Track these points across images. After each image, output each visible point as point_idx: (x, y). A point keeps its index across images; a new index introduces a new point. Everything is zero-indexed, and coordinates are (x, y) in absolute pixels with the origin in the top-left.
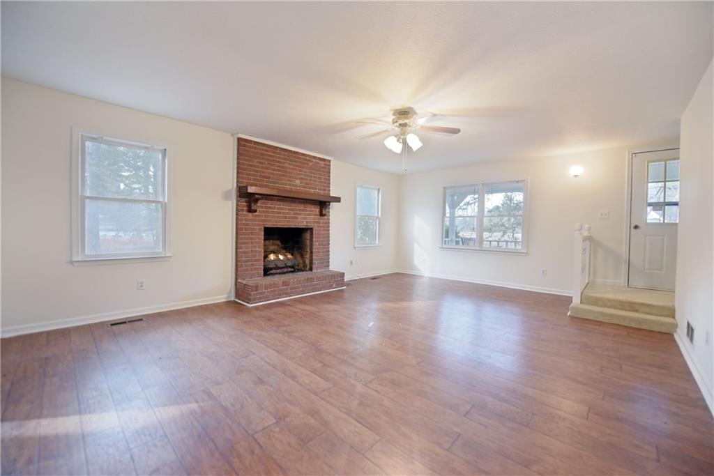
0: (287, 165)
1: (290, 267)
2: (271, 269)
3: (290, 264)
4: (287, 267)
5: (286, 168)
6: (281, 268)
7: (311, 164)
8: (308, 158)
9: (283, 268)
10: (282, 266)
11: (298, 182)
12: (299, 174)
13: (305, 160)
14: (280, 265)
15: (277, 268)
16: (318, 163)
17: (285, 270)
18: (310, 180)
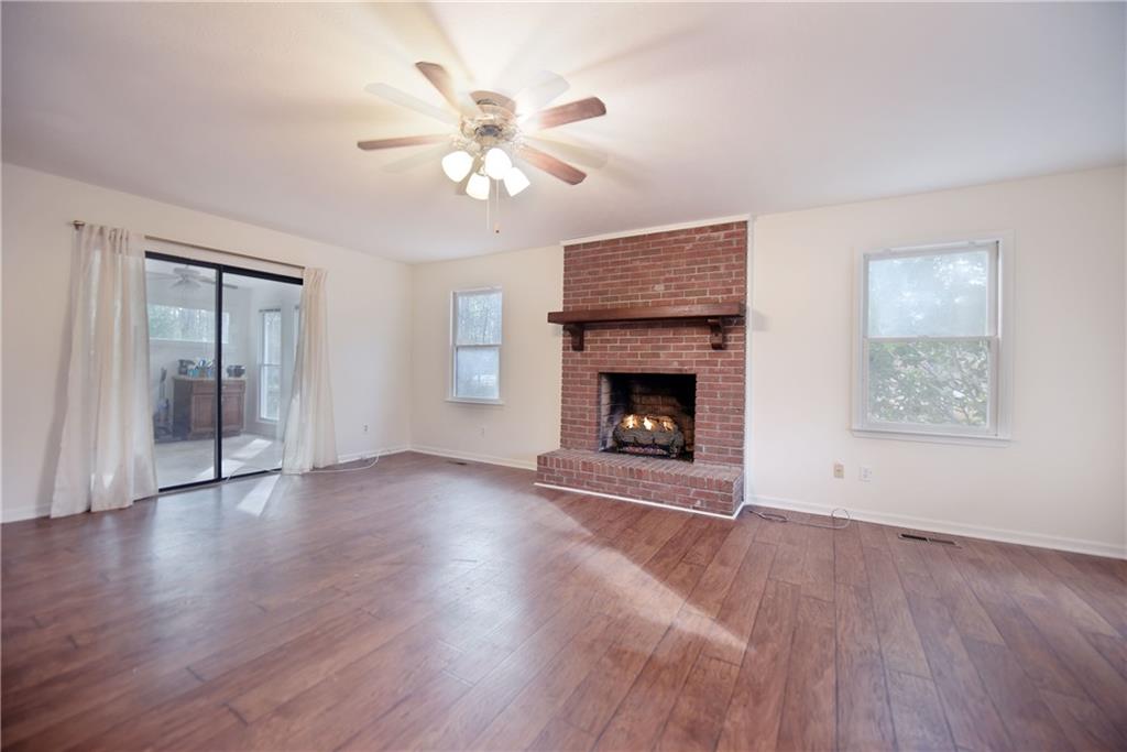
0: (638, 263)
1: (662, 447)
2: (626, 444)
3: (662, 441)
4: (654, 445)
5: (636, 268)
6: (643, 446)
7: (688, 246)
8: (682, 237)
9: (647, 446)
10: (644, 442)
11: (660, 288)
12: (662, 273)
13: (676, 241)
14: (643, 439)
15: (636, 444)
16: (709, 238)
17: (651, 451)
18: (690, 278)
